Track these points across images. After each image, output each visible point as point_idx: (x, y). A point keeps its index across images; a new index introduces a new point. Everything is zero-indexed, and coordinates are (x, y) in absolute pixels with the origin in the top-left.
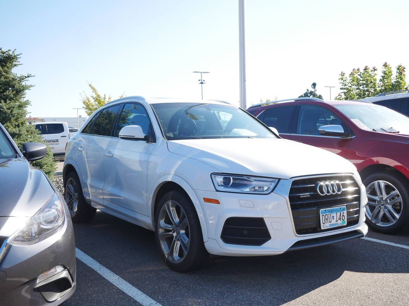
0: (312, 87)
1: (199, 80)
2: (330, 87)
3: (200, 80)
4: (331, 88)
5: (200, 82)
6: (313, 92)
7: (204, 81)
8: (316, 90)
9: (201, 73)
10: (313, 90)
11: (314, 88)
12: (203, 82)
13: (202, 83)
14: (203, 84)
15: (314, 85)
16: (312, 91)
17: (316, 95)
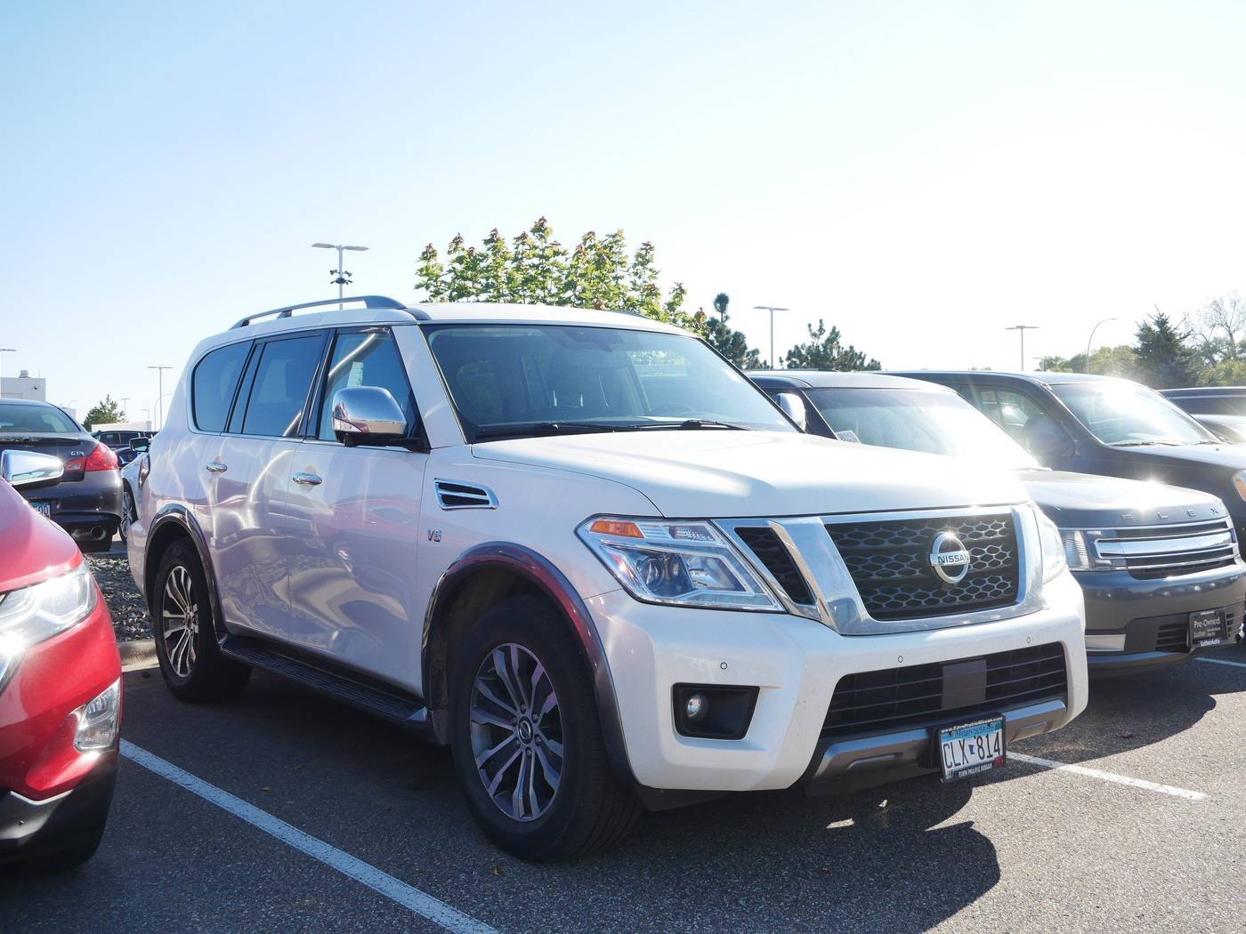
0: (716, 307)
1: (332, 272)
2: (771, 310)
3: (336, 271)
4: (774, 311)
5: (336, 276)
6: (717, 321)
7: (349, 275)
8: (727, 318)
9: (340, 249)
10: (718, 316)
11: (722, 309)
12: (346, 277)
13: (341, 281)
14: (344, 285)
15: (722, 301)
16: (716, 318)
17: (725, 333)
